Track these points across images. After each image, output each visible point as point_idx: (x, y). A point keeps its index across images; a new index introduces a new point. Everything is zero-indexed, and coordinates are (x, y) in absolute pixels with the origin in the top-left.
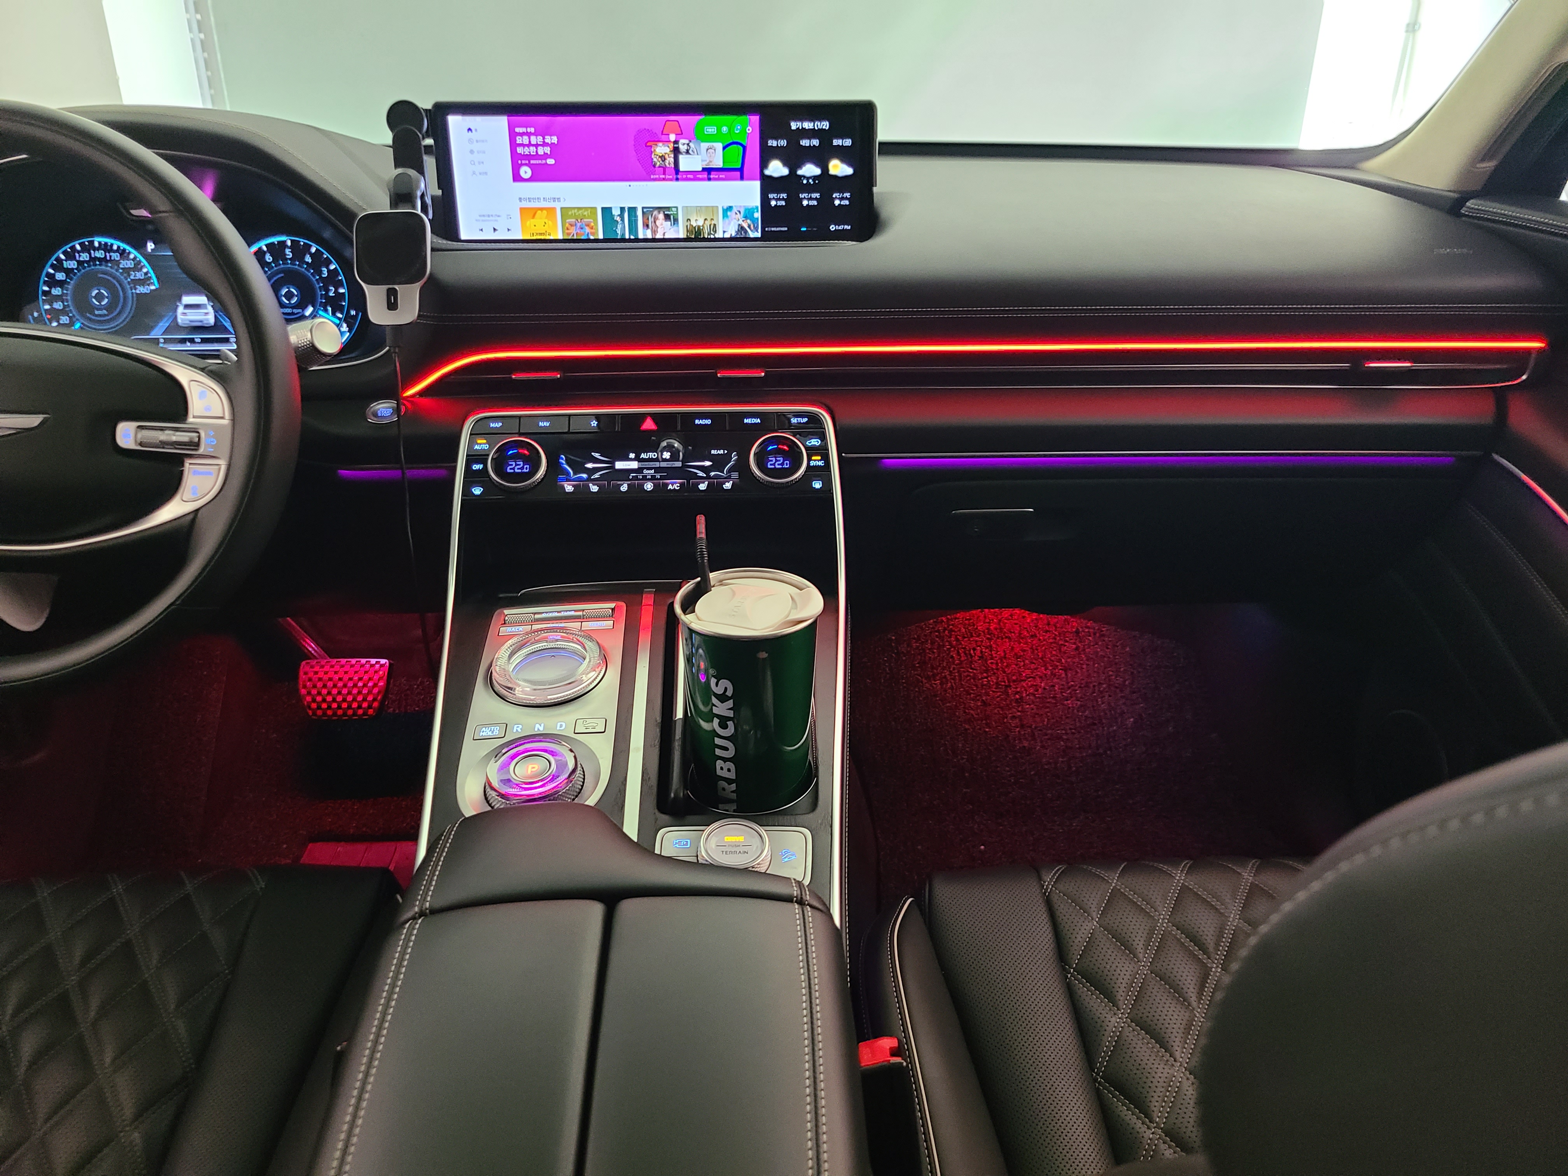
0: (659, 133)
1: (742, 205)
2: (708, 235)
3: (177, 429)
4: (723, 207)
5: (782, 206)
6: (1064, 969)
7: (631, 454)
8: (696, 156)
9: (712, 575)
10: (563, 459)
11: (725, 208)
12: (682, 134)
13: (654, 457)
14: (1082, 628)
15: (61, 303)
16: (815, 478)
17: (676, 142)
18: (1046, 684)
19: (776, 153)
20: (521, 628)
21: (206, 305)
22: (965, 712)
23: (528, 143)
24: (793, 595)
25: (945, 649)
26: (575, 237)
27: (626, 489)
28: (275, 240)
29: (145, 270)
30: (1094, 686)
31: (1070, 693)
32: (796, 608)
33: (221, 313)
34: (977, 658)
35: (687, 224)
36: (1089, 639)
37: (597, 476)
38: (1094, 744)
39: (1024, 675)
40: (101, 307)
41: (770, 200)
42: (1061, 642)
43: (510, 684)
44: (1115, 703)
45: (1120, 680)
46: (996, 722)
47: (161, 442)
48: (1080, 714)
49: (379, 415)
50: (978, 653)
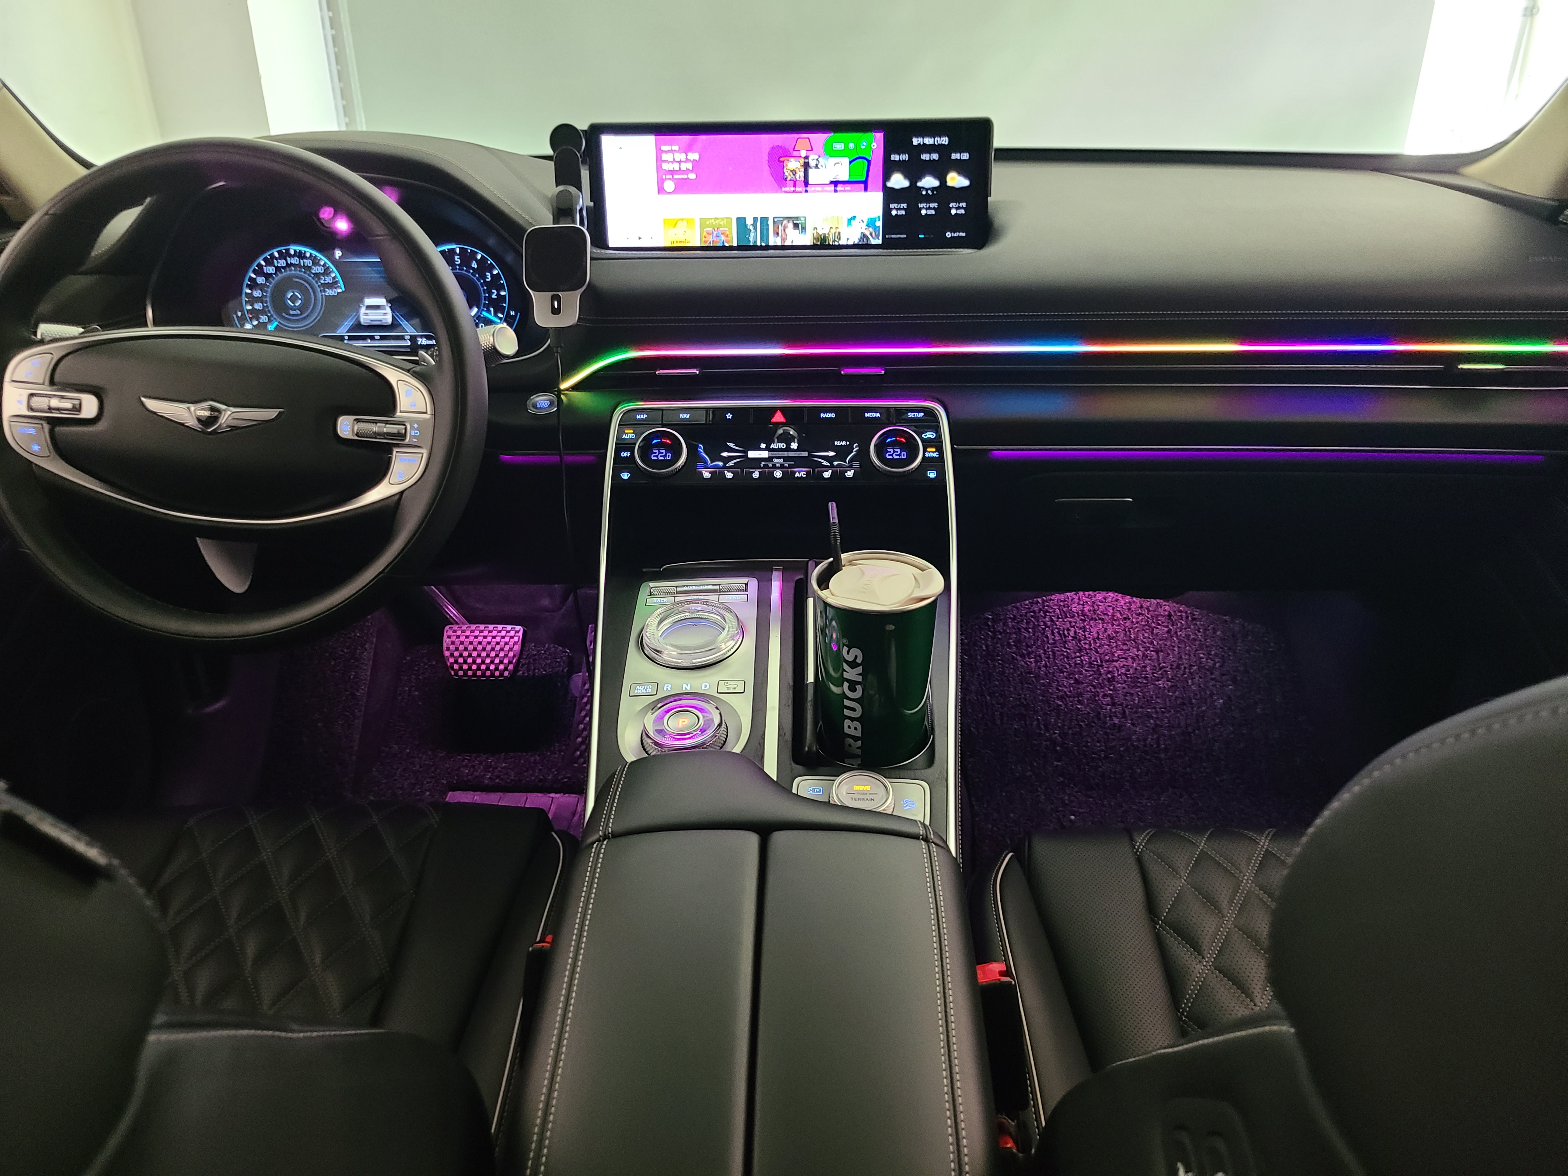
2: (833, 241)
3: (387, 422)
4: (847, 217)
5: (902, 215)
6: (1153, 921)
7: (762, 444)
8: (825, 170)
9: (843, 556)
10: (701, 448)
11: (849, 218)
12: (812, 150)
13: (782, 447)
14: (1175, 611)
15: (261, 304)
16: (930, 469)
18: (1139, 665)
19: (900, 167)
20: (665, 600)
21: (384, 306)
22: (1058, 689)
23: (672, 160)
24: (915, 575)
25: (1040, 628)
26: (711, 245)
27: (758, 476)
28: (446, 247)
29: (333, 275)
30: (1185, 668)
31: (1162, 674)
32: (919, 587)
33: (397, 314)
34: (1071, 638)
35: (814, 232)
36: (1181, 623)
37: (731, 464)
38: (1183, 724)
39: (1116, 655)
40: (295, 308)
41: (891, 209)
42: (1153, 625)
43: (659, 647)
44: (1204, 684)
45: (1211, 662)
46: (1088, 699)
47: (375, 433)
48: (1170, 694)
49: (538, 406)
50: (1072, 634)
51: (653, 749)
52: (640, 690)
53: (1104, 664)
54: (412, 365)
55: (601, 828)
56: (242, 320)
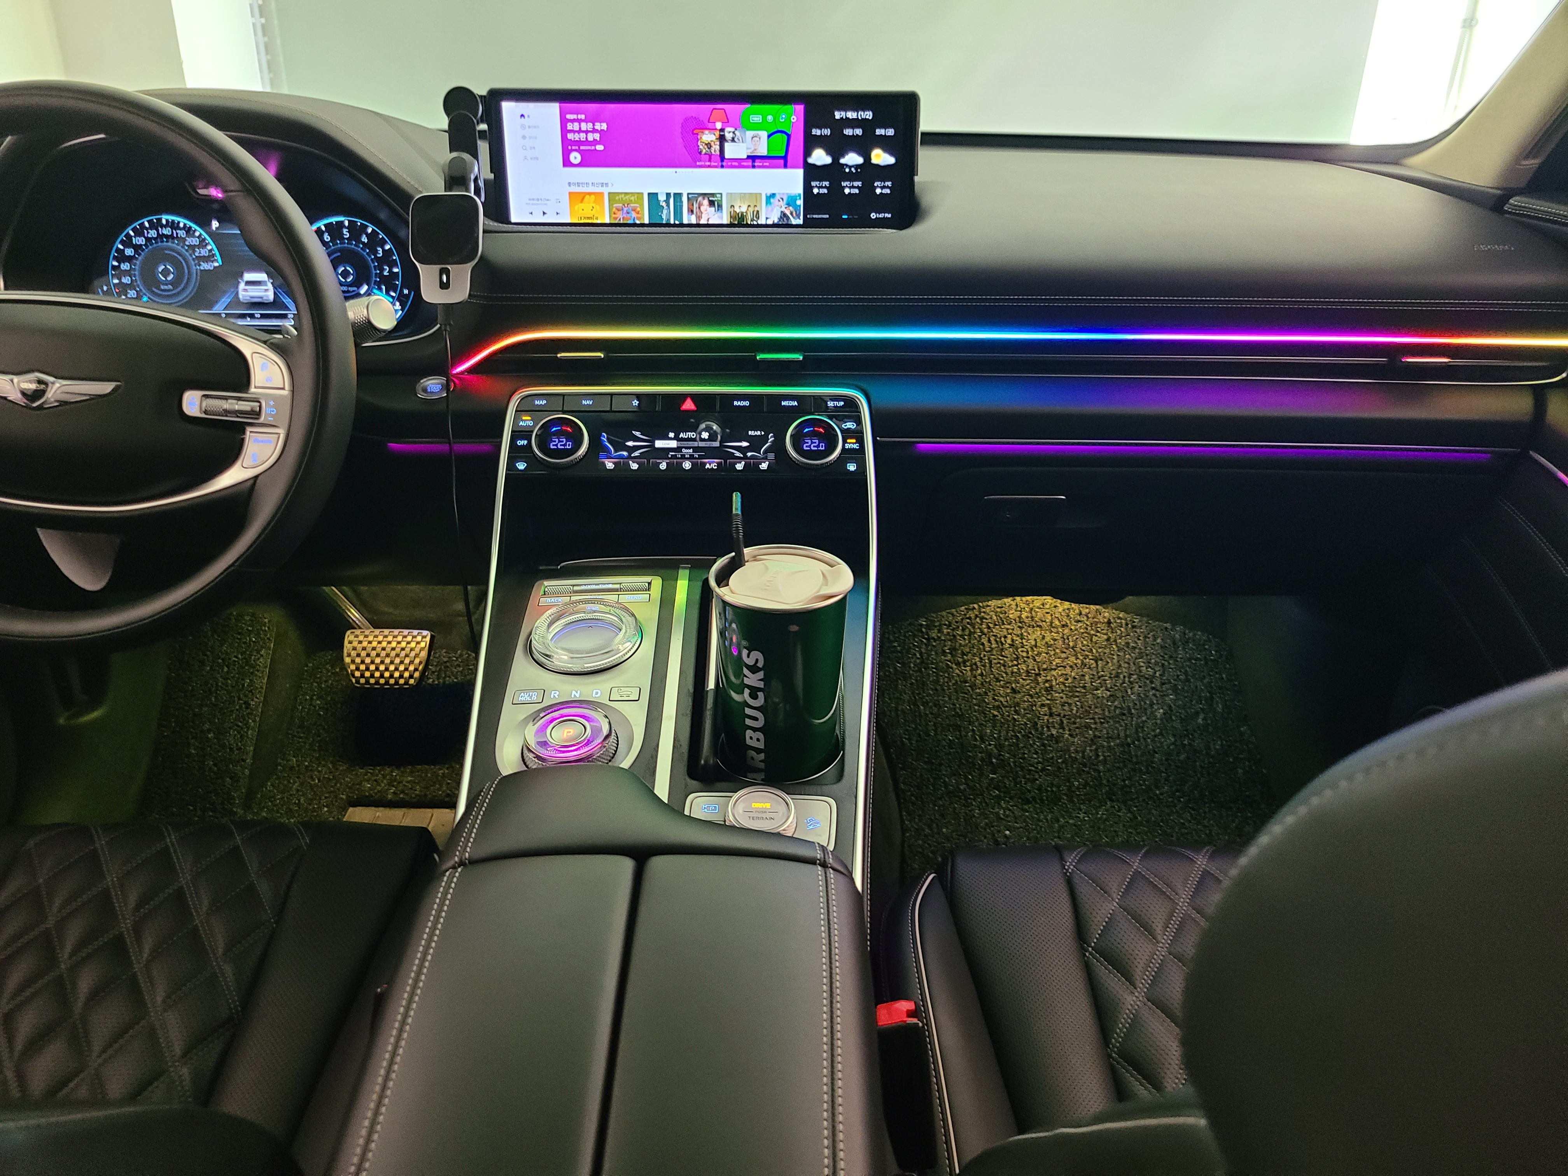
2: (751, 221)
3: (239, 399)
5: (824, 193)
6: (1083, 948)
7: (670, 433)
8: (741, 144)
9: (746, 551)
10: (604, 437)
11: (768, 195)
13: (692, 437)
14: (1114, 618)
15: (129, 278)
16: (849, 461)
17: (722, 130)
18: (1076, 673)
19: (820, 142)
20: (560, 599)
21: (265, 281)
22: (994, 699)
23: (578, 129)
24: (824, 572)
25: (976, 636)
26: (622, 222)
27: (665, 467)
28: (334, 220)
29: (209, 247)
30: (1124, 677)
31: (1100, 683)
32: (827, 585)
33: (280, 290)
34: (1007, 646)
36: (1120, 630)
37: (637, 454)
38: (1122, 734)
39: (1054, 663)
40: (166, 282)
41: (812, 187)
42: (1092, 632)
43: (549, 652)
44: (1144, 694)
45: (1151, 671)
46: (1025, 709)
47: (225, 411)
48: (1109, 704)
49: (429, 390)
50: (1009, 641)
51: (534, 762)
52: (524, 697)
55: (458, 853)
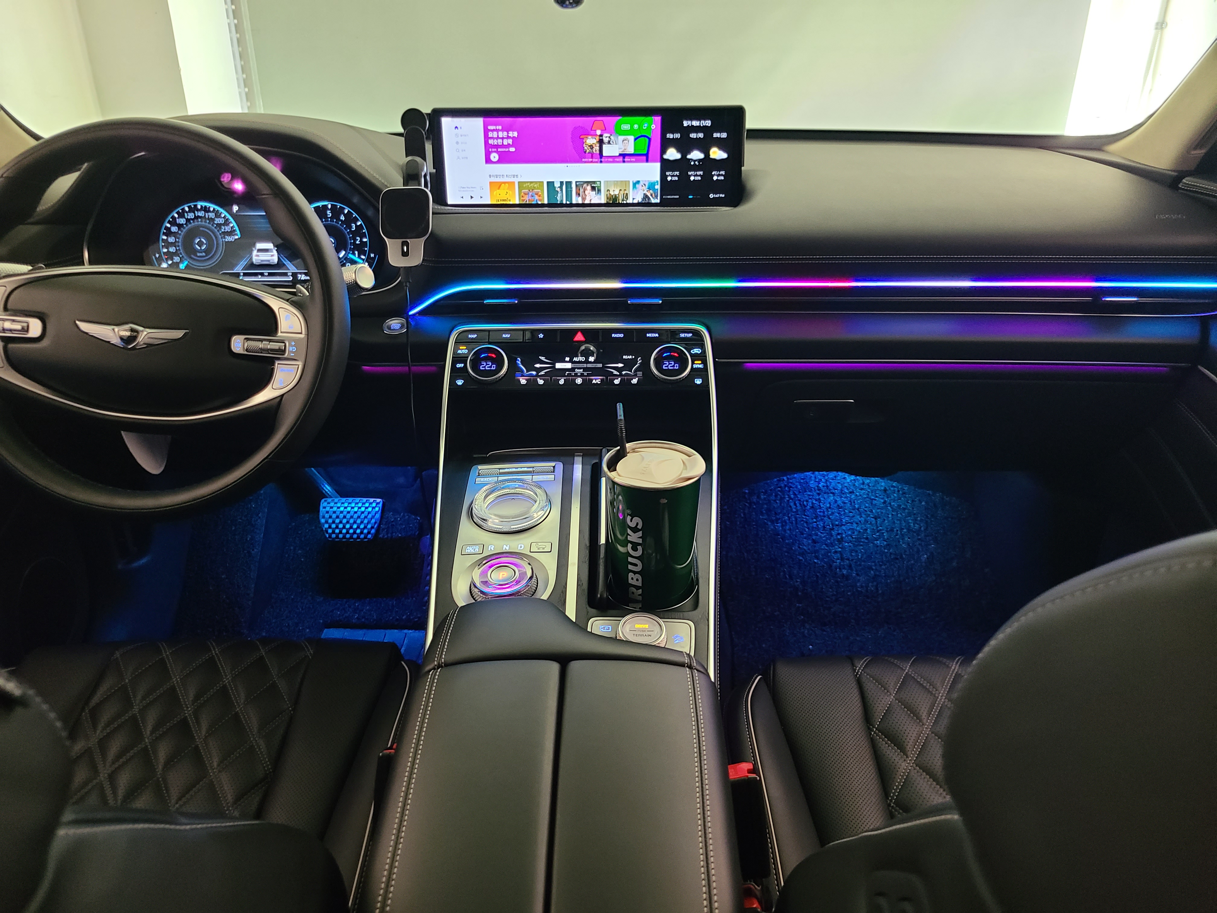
0: (589, 130)
1: (647, 180)
2: (622, 201)
3: (270, 341)
4: (633, 182)
5: (676, 180)
6: (869, 728)
7: (566, 358)
8: (615, 146)
9: (628, 445)
10: (519, 361)
11: (635, 182)
12: (605, 130)
13: (583, 360)
14: (889, 486)
15: (174, 248)
16: (696, 377)
17: (601, 136)
18: (861, 528)
19: (674, 143)
20: (490, 479)
21: (271, 249)
22: (799, 547)
23: (496, 137)
24: (684, 461)
25: (785, 500)
26: (528, 203)
27: (563, 383)
28: (320, 204)
29: (231, 225)
30: (897, 531)
31: (879, 535)
32: (686, 469)
33: (282, 255)
34: (809, 508)
35: (607, 193)
36: (894, 495)
37: (542, 373)
39: (844, 521)
40: (201, 251)
41: (667, 176)
42: (873, 497)
43: (484, 516)
44: (912, 543)
45: (917, 526)
46: (822, 555)
47: (261, 349)
48: (886, 551)
49: (392, 328)
50: (810, 504)
51: (479, 596)
52: (470, 550)
53: (834, 527)
54: (291, 296)
55: (436, 659)
56: (160, 260)
